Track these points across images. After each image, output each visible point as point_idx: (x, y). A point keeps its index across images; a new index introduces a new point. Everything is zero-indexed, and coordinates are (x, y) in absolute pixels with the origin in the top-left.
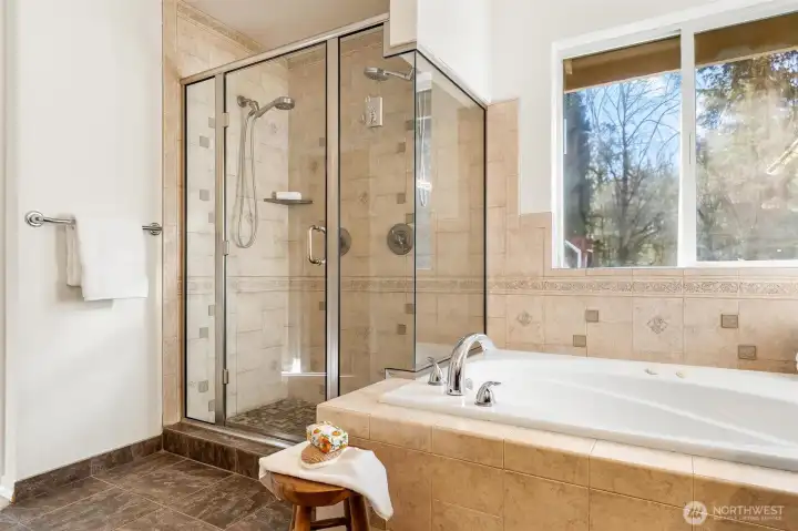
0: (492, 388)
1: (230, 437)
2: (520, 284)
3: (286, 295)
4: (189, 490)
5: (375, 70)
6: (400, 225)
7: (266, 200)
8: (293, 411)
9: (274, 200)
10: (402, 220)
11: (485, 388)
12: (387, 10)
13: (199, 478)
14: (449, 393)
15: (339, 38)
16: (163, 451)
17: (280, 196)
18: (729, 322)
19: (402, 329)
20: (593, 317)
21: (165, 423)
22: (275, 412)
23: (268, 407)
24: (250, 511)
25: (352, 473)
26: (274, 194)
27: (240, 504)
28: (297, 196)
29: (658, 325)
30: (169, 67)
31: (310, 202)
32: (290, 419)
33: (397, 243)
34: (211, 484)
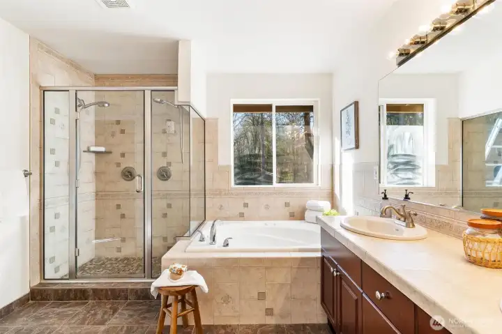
0: (229, 240)
1: (82, 283)
2: (219, 193)
3: (94, 202)
4: (67, 316)
5: (159, 100)
6: (164, 167)
7: (84, 151)
8: (103, 264)
9: (89, 151)
10: (165, 165)
11: (226, 241)
12: (177, 86)
13: (70, 308)
14: (211, 244)
15: (152, 91)
16: (30, 302)
17: (93, 149)
18: (287, 205)
19: (165, 215)
20: (246, 205)
21: (31, 286)
22: (92, 266)
23: (86, 264)
24: (113, 314)
25: (193, 279)
26: (88, 148)
27: (105, 313)
28: (102, 149)
29: (267, 207)
30: (33, 79)
31: (110, 153)
32: (104, 268)
33: (163, 176)
34: (79, 309)
